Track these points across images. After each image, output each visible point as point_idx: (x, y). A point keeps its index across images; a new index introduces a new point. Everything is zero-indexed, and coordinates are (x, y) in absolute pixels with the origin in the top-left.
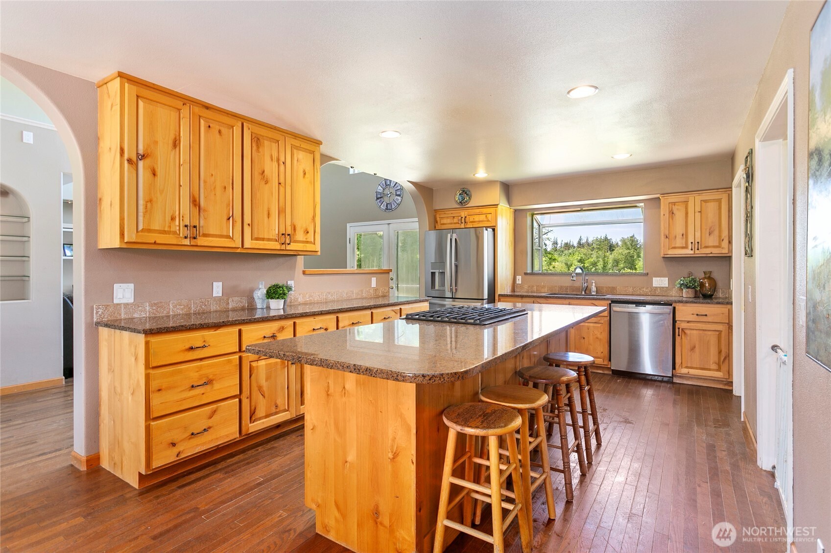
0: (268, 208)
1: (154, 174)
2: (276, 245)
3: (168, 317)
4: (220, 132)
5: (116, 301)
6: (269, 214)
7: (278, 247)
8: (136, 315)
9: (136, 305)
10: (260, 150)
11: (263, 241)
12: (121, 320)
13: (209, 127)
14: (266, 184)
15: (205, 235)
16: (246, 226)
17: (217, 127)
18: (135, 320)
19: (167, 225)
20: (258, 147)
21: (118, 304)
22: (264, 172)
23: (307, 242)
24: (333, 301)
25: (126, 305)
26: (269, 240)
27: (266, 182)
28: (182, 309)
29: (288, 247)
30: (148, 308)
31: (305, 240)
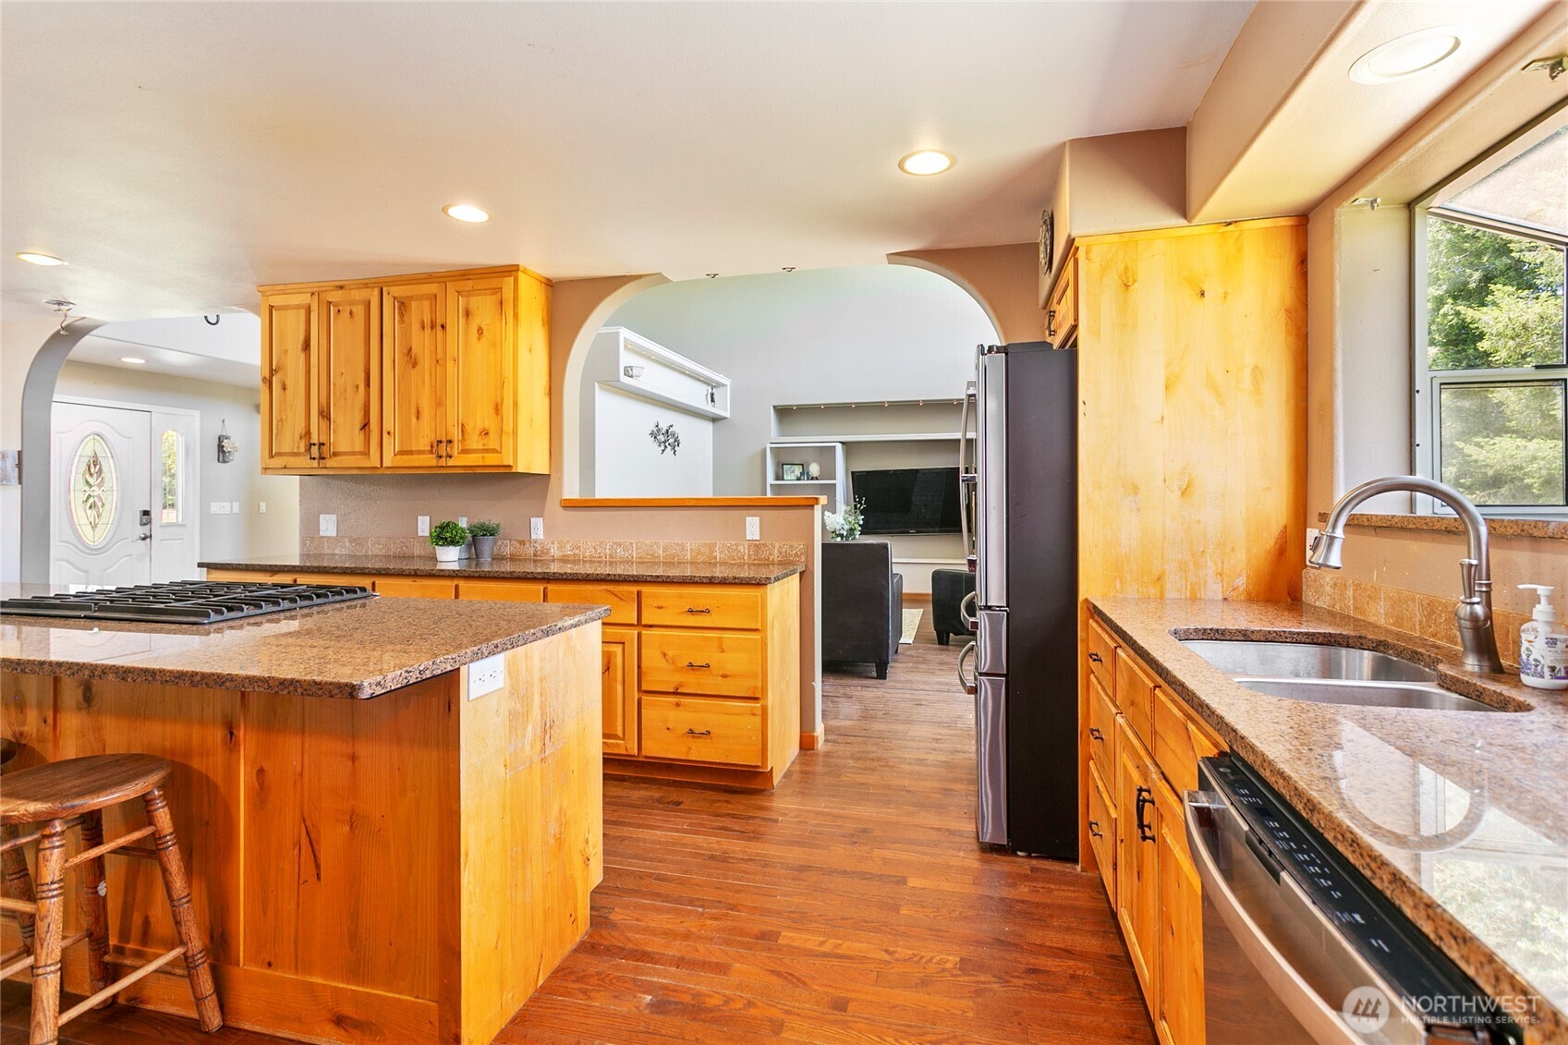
0: (417, 404)
1: (284, 389)
2: (430, 460)
3: (366, 557)
4: (351, 313)
5: (322, 534)
6: (418, 412)
7: (434, 463)
8: (337, 551)
9: (338, 539)
10: (406, 318)
11: (412, 454)
12: (324, 554)
13: (339, 311)
14: (414, 367)
15: (335, 454)
16: (385, 435)
17: (348, 308)
18: (336, 557)
19: (296, 446)
20: (402, 315)
21: (322, 537)
22: (411, 349)
23: (487, 451)
24: (628, 562)
25: (329, 538)
26: (419, 452)
27: (415, 365)
28: (381, 550)
29: (451, 462)
30: (347, 544)
31: (481, 447)
